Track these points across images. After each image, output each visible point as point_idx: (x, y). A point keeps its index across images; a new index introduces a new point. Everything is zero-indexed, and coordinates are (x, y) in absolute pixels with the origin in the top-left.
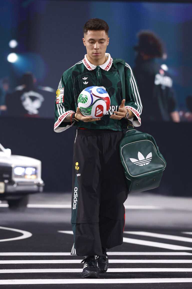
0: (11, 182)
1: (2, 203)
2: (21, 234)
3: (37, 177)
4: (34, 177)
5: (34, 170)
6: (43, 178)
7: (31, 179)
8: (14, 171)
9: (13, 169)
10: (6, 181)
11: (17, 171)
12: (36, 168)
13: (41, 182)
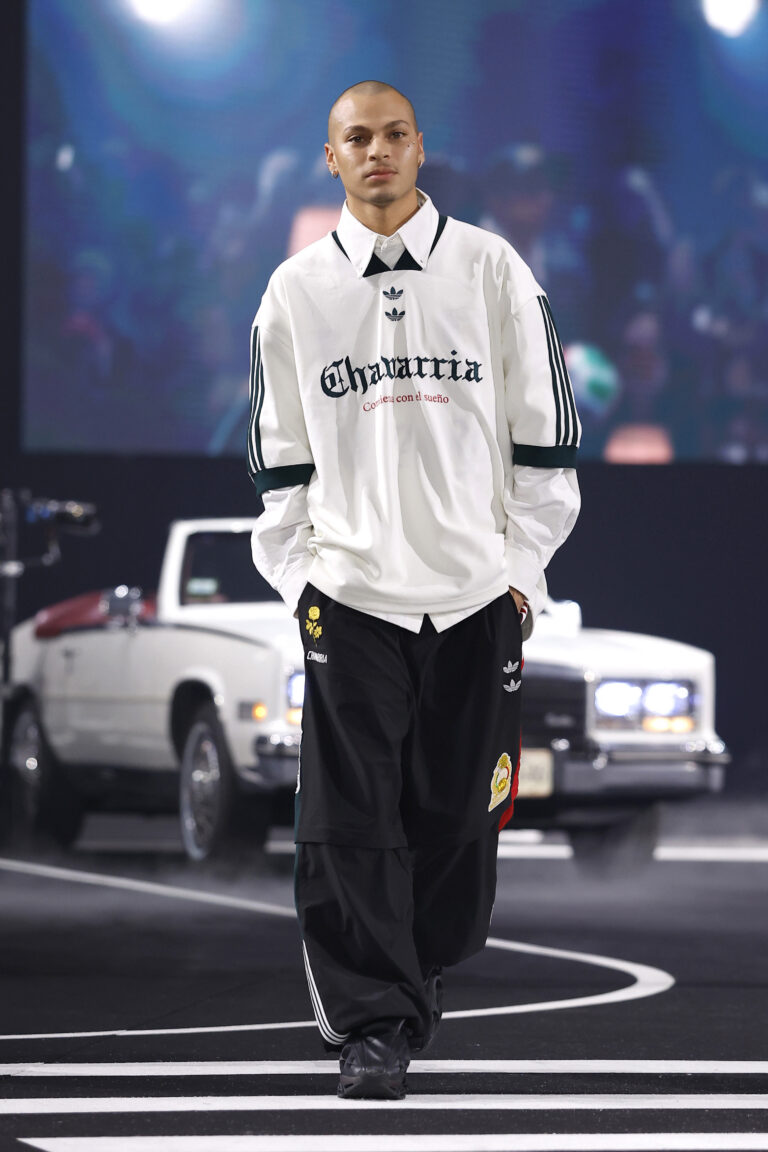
0: (583, 749)
1: (544, 843)
2: (629, 980)
3: (696, 726)
4: (682, 724)
5: (683, 692)
6: (721, 730)
7: (669, 732)
8: (594, 698)
9: (589, 690)
10: (562, 745)
11: (608, 701)
12: (691, 685)
13: (717, 747)
